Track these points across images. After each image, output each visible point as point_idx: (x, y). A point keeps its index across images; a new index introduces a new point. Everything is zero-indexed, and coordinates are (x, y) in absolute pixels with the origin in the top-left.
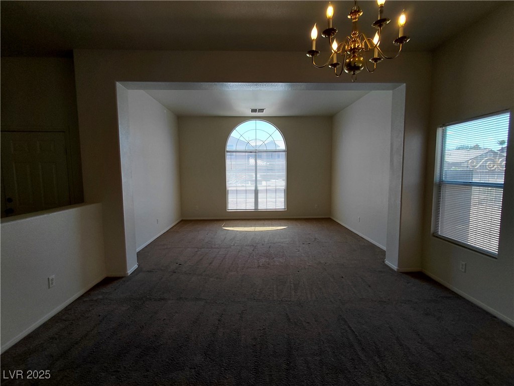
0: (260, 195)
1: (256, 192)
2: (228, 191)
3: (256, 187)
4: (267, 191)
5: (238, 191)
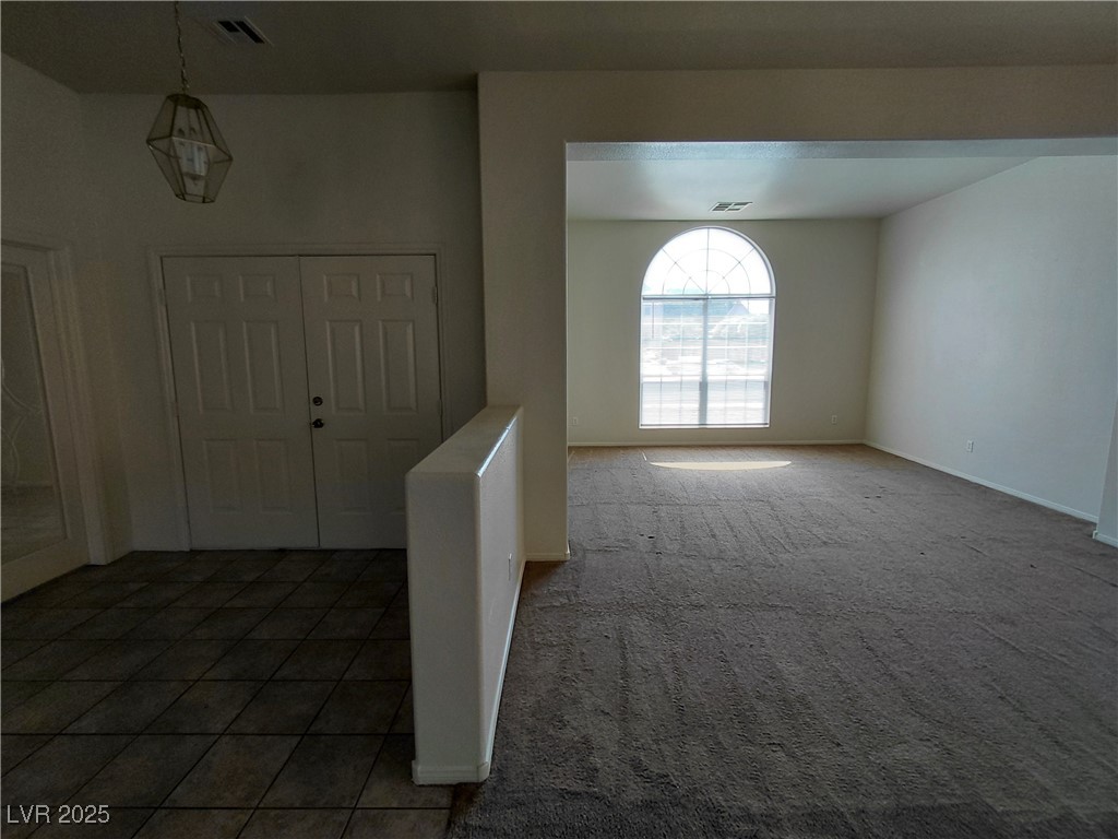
0: (711, 394)
1: (704, 386)
2: (643, 384)
3: (703, 376)
4: (726, 385)
5: (663, 386)
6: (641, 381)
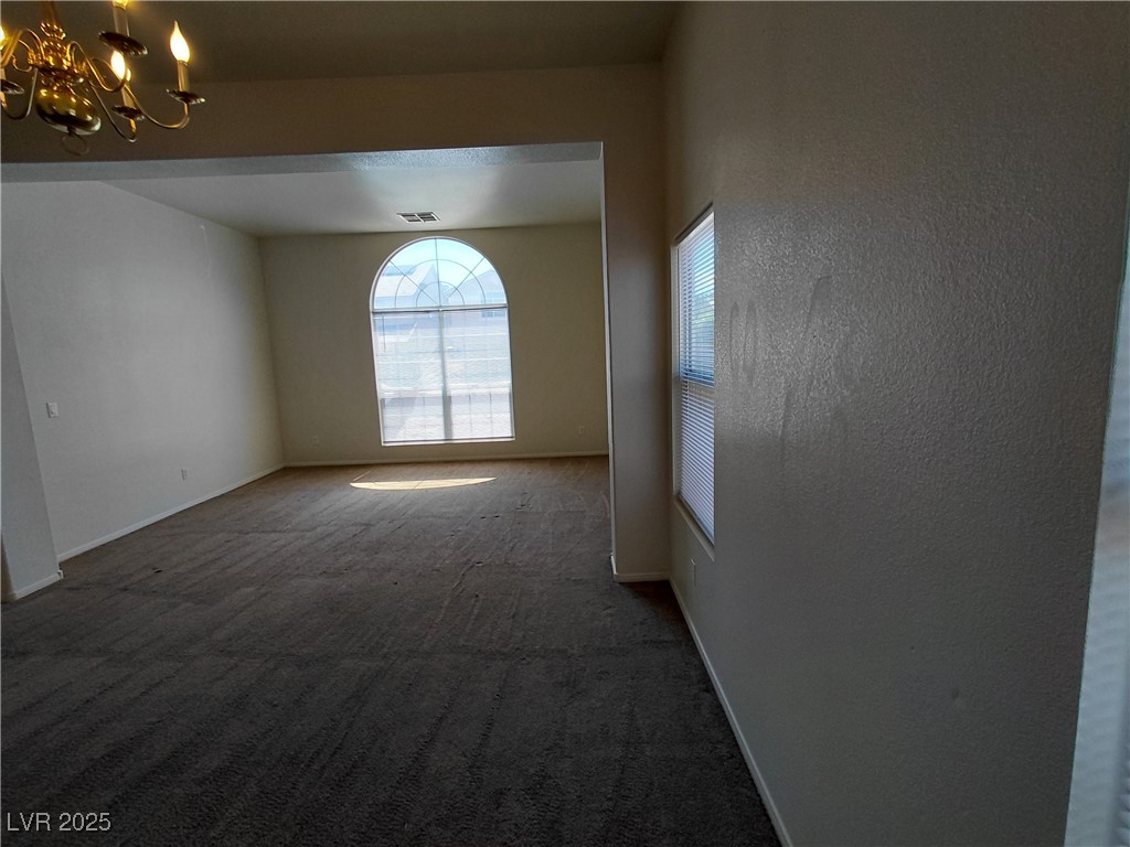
0: (455, 408)
1: (447, 401)
2: (383, 400)
3: (445, 390)
4: (470, 398)
5: (404, 401)
6: (380, 396)
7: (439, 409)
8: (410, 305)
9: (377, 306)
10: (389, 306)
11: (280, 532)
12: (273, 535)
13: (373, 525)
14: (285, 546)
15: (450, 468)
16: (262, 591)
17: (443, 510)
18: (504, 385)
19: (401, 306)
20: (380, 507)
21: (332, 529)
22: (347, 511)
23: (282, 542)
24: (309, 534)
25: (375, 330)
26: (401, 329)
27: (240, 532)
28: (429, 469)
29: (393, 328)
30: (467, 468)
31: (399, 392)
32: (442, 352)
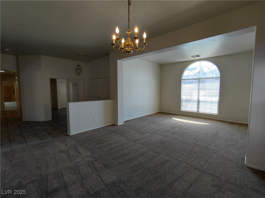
0: (201, 104)
1: (199, 102)
2: (182, 100)
3: (198, 99)
4: (205, 102)
5: (188, 101)
6: (182, 99)
7: (196, 103)
8: (192, 78)
9: (183, 78)
10: (186, 78)
11: (156, 125)
12: (155, 125)
13: (175, 128)
14: (156, 128)
15: (197, 119)
16: (151, 135)
17: (193, 129)
18: (217, 99)
19: (189, 78)
20: (177, 124)
21: (166, 127)
22: (170, 124)
23: (156, 127)
24: (161, 127)
25: (182, 84)
26: (188, 83)
27: (149, 123)
28: (191, 118)
29: (187, 83)
30: (202, 120)
31: (186, 98)
32: (199, 89)
